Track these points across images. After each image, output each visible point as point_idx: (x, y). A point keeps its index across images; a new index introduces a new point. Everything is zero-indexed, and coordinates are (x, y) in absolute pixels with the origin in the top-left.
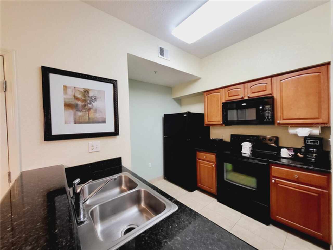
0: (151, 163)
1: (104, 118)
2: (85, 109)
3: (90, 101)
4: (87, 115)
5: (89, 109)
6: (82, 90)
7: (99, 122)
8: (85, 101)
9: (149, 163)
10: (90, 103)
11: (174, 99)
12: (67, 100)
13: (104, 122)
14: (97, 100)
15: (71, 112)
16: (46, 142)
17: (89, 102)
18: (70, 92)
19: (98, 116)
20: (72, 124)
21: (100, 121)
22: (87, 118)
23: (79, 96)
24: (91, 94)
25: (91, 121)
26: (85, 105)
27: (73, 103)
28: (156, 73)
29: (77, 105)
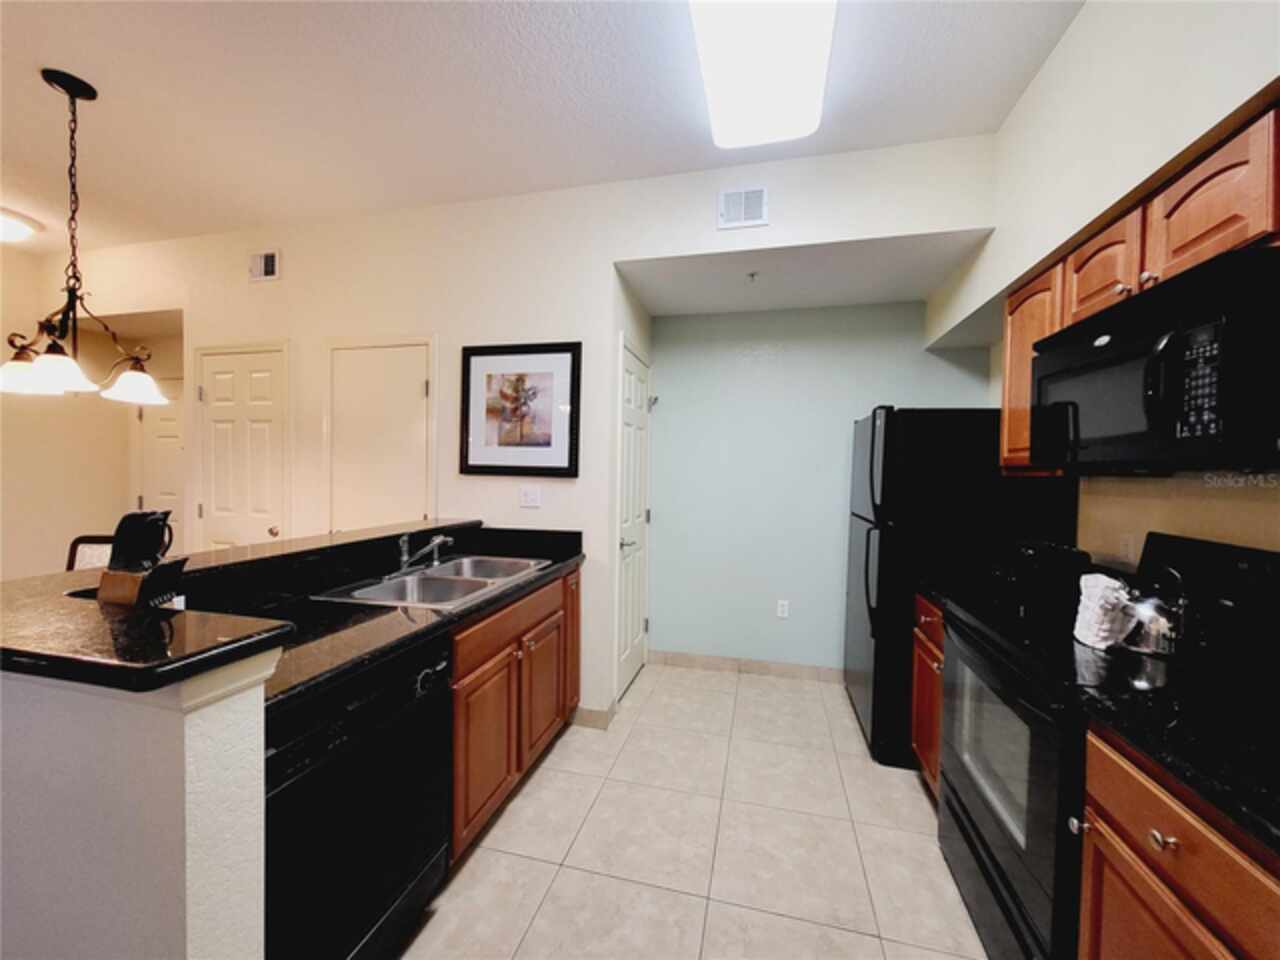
0: (786, 603)
1: (545, 435)
2: (517, 417)
3: (525, 399)
4: (519, 429)
5: (523, 417)
6: (513, 378)
7: (538, 444)
8: (516, 399)
9: (780, 602)
10: (525, 404)
11: (932, 350)
12: (490, 402)
13: (548, 444)
14: (539, 396)
15: (495, 423)
16: (463, 477)
17: (523, 400)
18: (495, 387)
19: (537, 430)
20: (496, 446)
21: (541, 441)
22: (518, 434)
23: (509, 391)
24: (528, 384)
25: (525, 440)
26: (515, 410)
27: (499, 406)
28: (756, 277)
29: (504, 409)
